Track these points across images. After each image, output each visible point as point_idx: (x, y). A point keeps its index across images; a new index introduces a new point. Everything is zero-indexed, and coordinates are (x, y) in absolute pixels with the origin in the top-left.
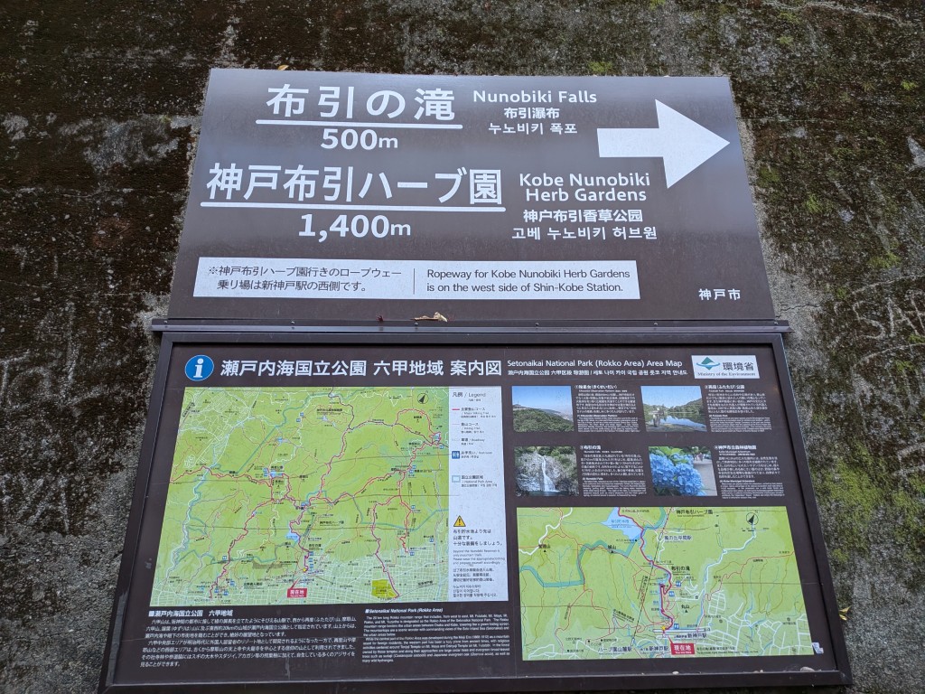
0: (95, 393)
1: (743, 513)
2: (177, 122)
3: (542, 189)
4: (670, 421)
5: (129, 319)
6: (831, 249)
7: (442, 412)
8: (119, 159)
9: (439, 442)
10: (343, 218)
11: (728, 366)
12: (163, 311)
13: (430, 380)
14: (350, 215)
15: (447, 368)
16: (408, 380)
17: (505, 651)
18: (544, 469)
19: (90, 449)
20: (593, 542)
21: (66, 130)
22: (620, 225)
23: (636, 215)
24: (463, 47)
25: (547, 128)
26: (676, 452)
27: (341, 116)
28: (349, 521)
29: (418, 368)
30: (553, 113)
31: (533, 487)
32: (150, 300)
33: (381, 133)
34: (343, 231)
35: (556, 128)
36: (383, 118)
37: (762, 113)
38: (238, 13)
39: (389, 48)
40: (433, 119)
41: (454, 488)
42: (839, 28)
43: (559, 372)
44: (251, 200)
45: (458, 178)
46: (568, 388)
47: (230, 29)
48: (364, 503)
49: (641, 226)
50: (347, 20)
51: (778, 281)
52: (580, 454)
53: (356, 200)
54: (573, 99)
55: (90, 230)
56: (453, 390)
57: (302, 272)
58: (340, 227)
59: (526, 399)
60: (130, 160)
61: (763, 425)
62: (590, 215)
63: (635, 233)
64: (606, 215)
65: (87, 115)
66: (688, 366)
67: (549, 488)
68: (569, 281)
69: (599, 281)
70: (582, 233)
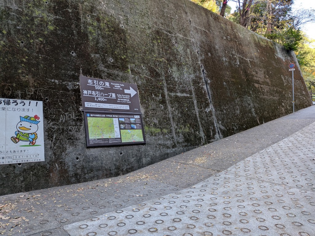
0: (77, 117)
1: (138, 130)
2: (77, 83)
3: (119, 96)
4: (133, 122)
5: (79, 109)
6: (146, 105)
7: (113, 121)
8: (72, 88)
9: (113, 124)
10: (99, 98)
11: (137, 117)
12: (82, 108)
13: (111, 117)
14: (100, 98)
15: (113, 116)
16: (109, 117)
17: (120, 142)
18: (122, 126)
19: (78, 124)
20: (127, 133)
21: (64, 83)
22: (127, 101)
24: (109, 76)
25: (119, 88)
26: (133, 125)
27: (97, 85)
28: (106, 131)
31: (122, 128)
32: (80, 107)
33: (102, 87)
34: (100, 100)
36: (102, 85)
37: (140, 89)
38: (81, 67)
39: (100, 75)
40: (107, 86)
41: (115, 128)
42: (147, 79)
44: (89, 95)
45: (111, 94)
46: (124, 118)
47: (81, 70)
48: (107, 129)
49: (129, 101)
50: (95, 71)
51: (141, 108)
52: (125, 125)
53: (100, 96)
54: (122, 85)
55: (71, 97)
56: (113, 118)
57: (96, 104)
59: (120, 119)
60: (73, 88)
61: (140, 122)
62: (124, 100)
65: (65, 81)
66: (134, 117)
67: (123, 128)
68: (123, 107)
69: (126, 107)
70: (124, 102)
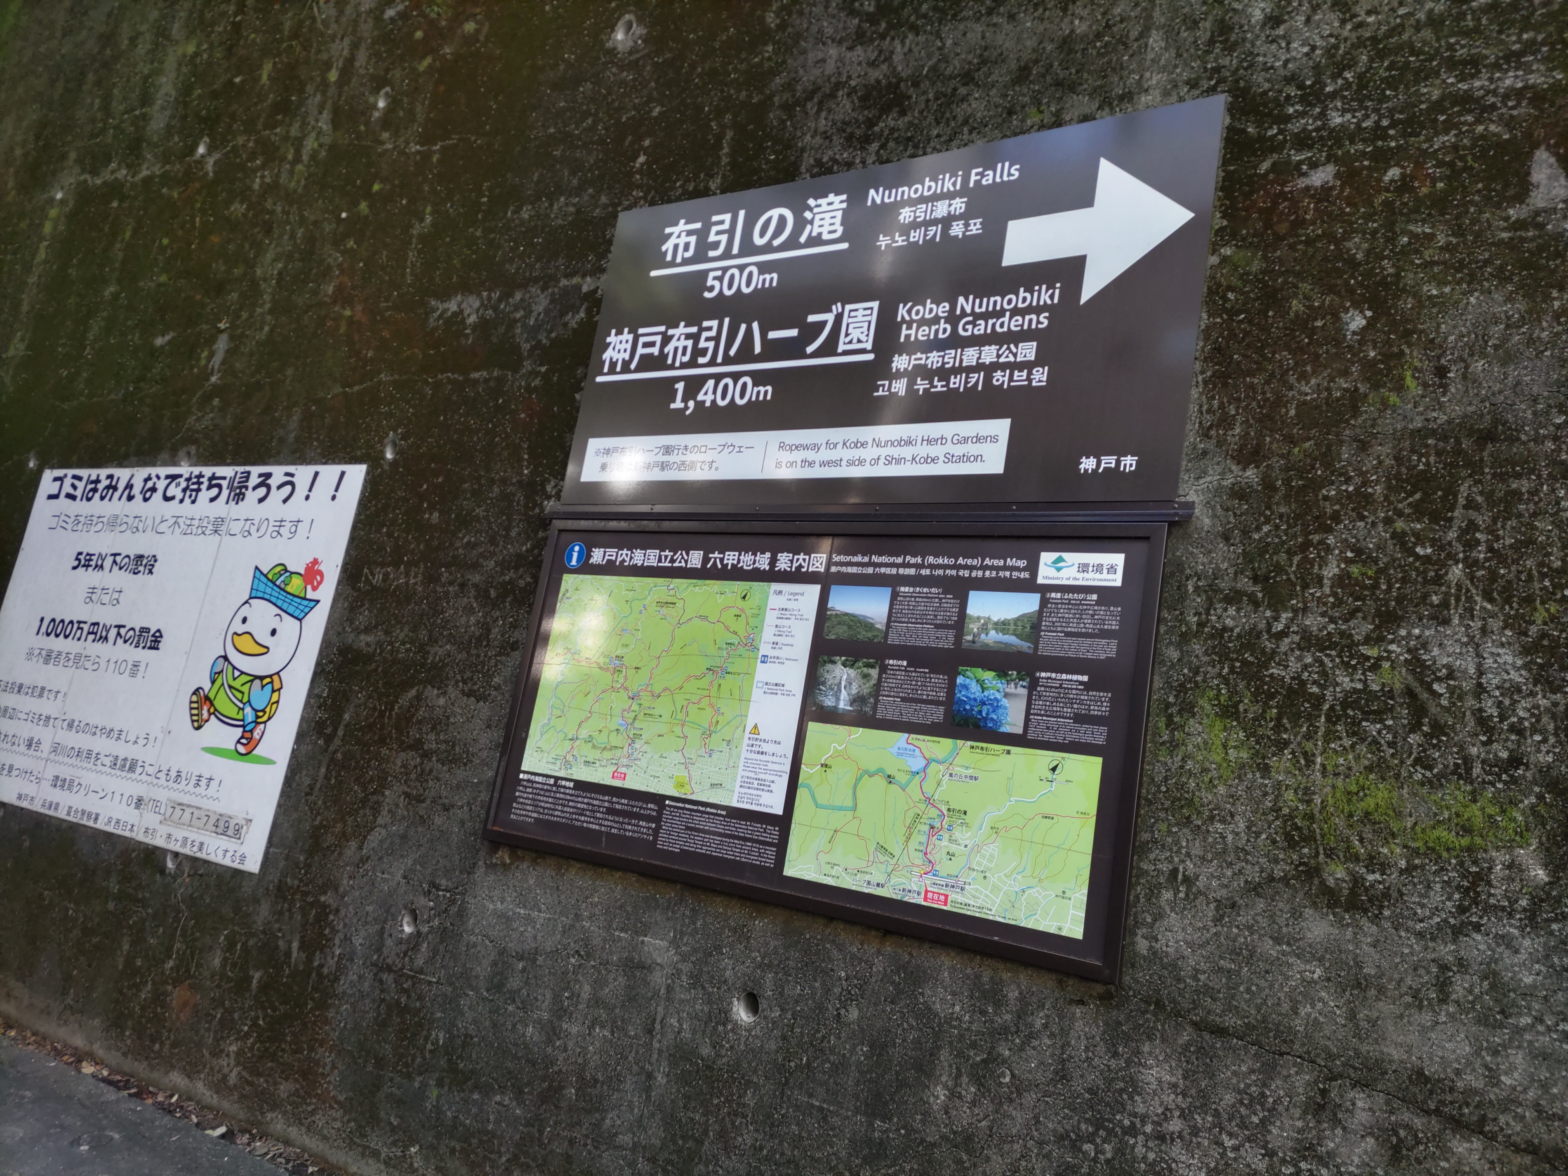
1: (1047, 757)
2: (588, 285)
3: (923, 322)
4: (993, 637)
7: (760, 613)
9: (751, 645)
10: (711, 383)
11: (1084, 568)
13: (756, 575)
14: (718, 377)
15: (773, 561)
16: (736, 574)
17: (770, 863)
19: (499, 628)
20: (872, 769)
21: (505, 307)
22: (1003, 367)
23: (1028, 351)
24: (871, 124)
25: (948, 230)
26: (988, 676)
27: (727, 255)
28: (666, 717)
29: (747, 561)
30: (959, 205)
31: (829, 702)
33: (762, 268)
34: (709, 399)
35: (957, 229)
36: (768, 248)
38: (651, 131)
40: (818, 240)
41: (757, 694)
43: (883, 570)
44: (638, 370)
45: (830, 317)
46: (889, 590)
48: (680, 700)
49: (1028, 366)
52: (884, 669)
53: (727, 361)
54: (988, 180)
56: (775, 586)
57: (667, 450)
58: (706, 396)
59: (843, 601)
60: (549, 335)
61: (1106, 650)
62: (970, 356)
63: (1020, 377)
64: (989, 354)
66: (1033, 567)
67: (843, 704)
68: (923, 450)
69: (959, 450)
70: (956, 382)
